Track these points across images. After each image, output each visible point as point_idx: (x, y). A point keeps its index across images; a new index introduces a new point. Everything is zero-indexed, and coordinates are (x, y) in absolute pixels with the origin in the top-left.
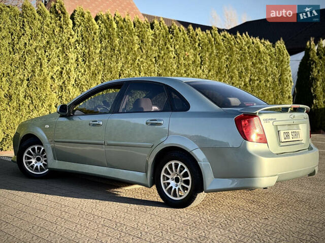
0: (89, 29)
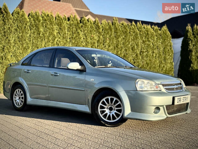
0: (22, 21)
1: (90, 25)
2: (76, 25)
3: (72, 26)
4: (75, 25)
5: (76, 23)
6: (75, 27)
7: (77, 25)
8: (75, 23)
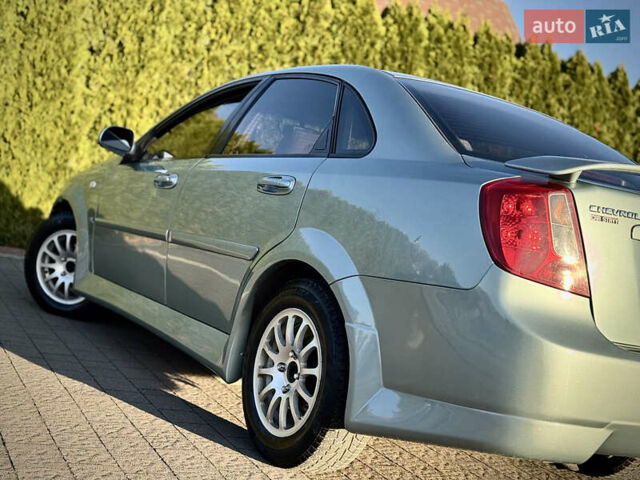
1: (597, 84)
2: (547, 75)
3: (530, 76)
4: (543, 77)
5: (547, 70)
6: (540, 81)
7: (550, 79)
8: (544, 70)
